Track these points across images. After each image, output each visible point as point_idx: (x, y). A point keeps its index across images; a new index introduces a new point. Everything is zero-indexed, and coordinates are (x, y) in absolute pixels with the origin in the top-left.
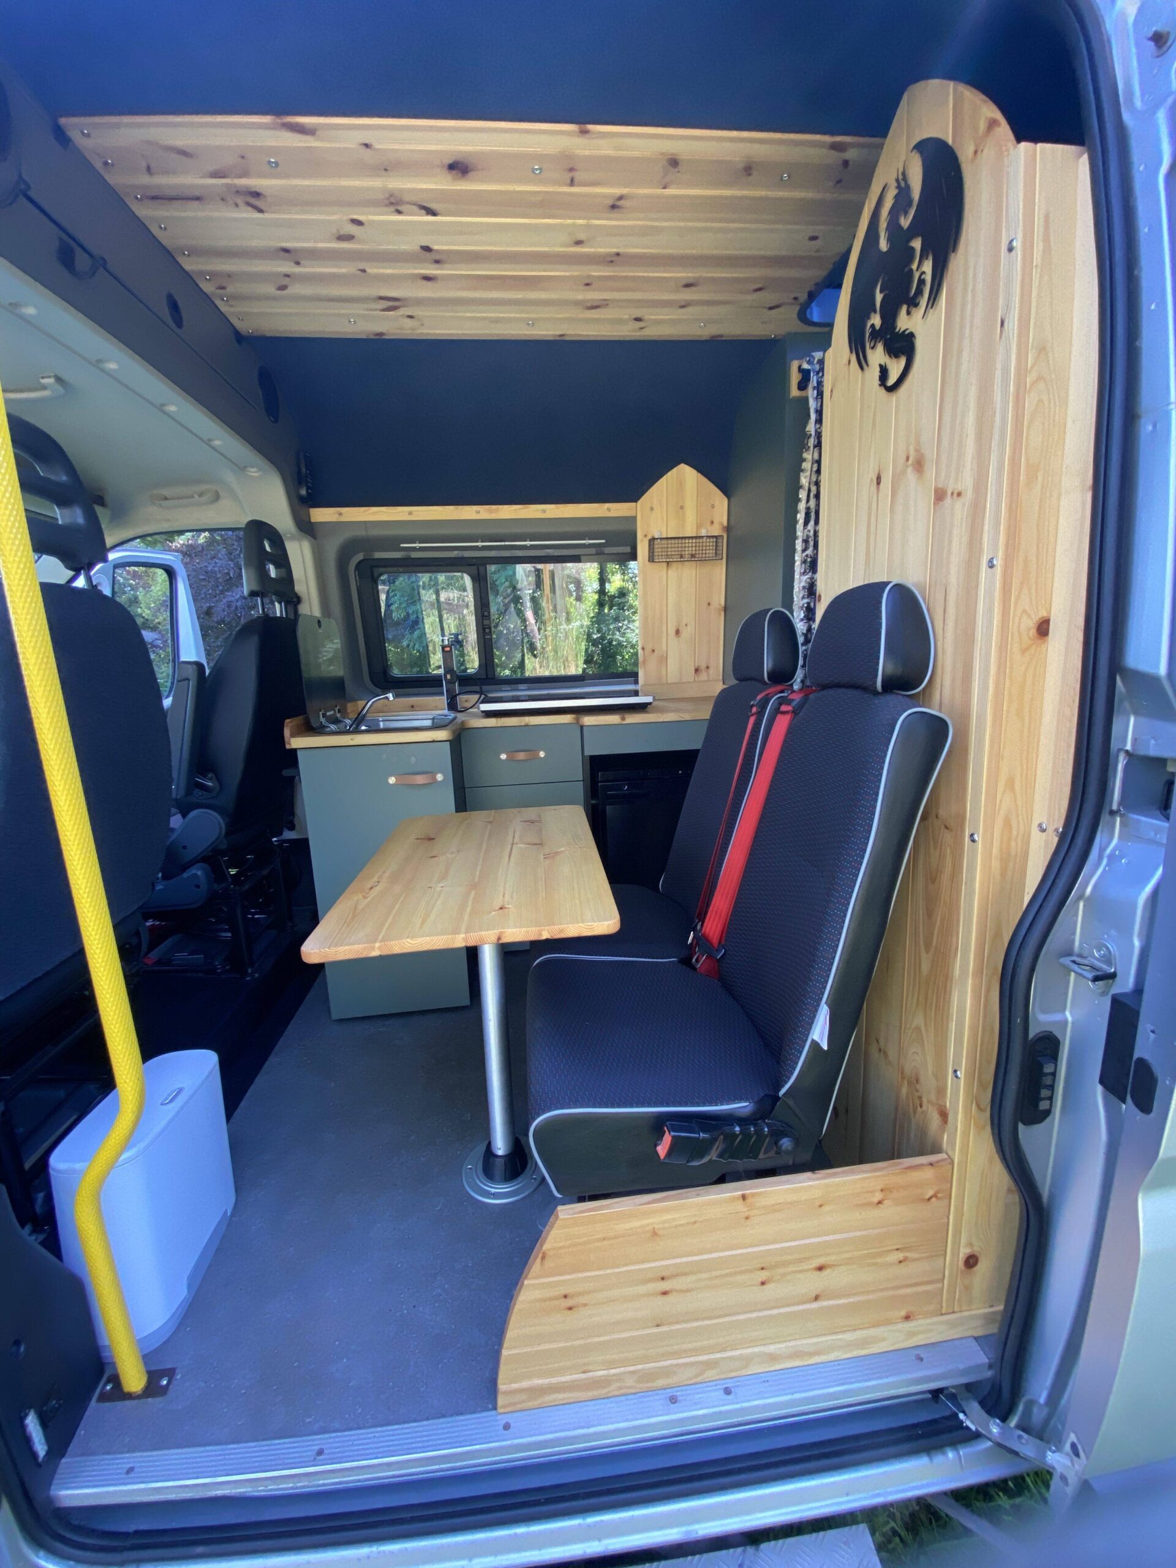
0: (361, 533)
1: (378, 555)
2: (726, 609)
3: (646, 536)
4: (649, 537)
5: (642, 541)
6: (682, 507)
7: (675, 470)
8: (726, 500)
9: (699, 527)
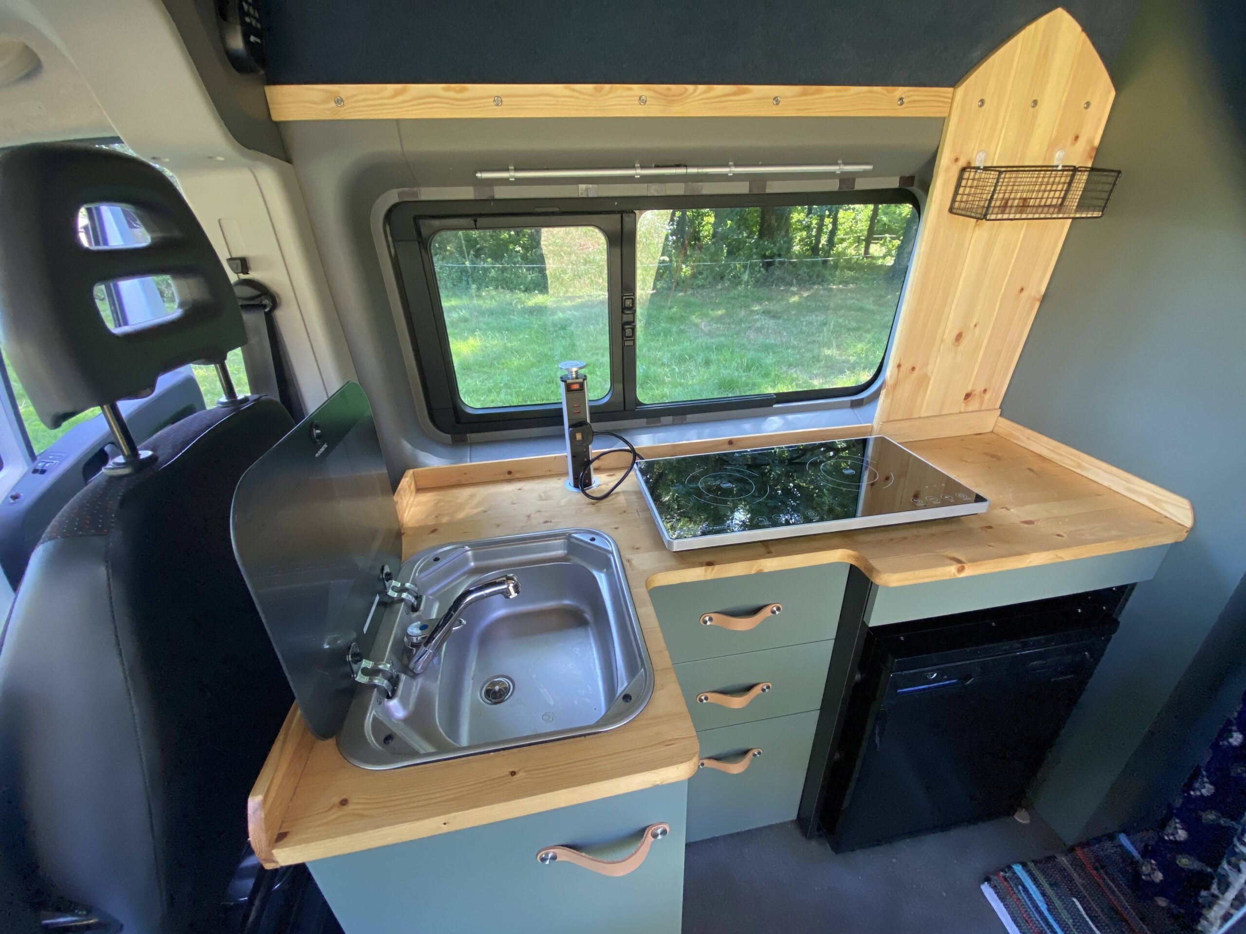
0: (389, 147)
1: (429, 194)
2: (1044, 299)
3: (957, 160)
4: (962, 163)
5: (948, 169)
6: (1035, 103)
7: (1043, 20)
8: (1113, 93)
9: (1052, 146)
